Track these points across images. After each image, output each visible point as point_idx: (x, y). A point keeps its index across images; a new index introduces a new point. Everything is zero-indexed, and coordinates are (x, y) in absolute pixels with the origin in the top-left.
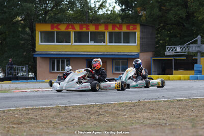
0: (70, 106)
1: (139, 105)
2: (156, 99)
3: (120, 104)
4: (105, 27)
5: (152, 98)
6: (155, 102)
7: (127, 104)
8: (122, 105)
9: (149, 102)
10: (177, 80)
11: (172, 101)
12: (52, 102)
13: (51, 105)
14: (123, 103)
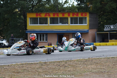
0: (48, 62)
1: (89, 61)
2: (99, 57)
3: (77, 60)
4: (68, 15)
5: (97, 56)
6: (99, 59)
7: (82, 60)
8: (79, 61)
9: (95, 59)
10: (111, 45)
11: (108, 58)
12: (37, 60)
13: (37, 61)
14: (79, 60)
